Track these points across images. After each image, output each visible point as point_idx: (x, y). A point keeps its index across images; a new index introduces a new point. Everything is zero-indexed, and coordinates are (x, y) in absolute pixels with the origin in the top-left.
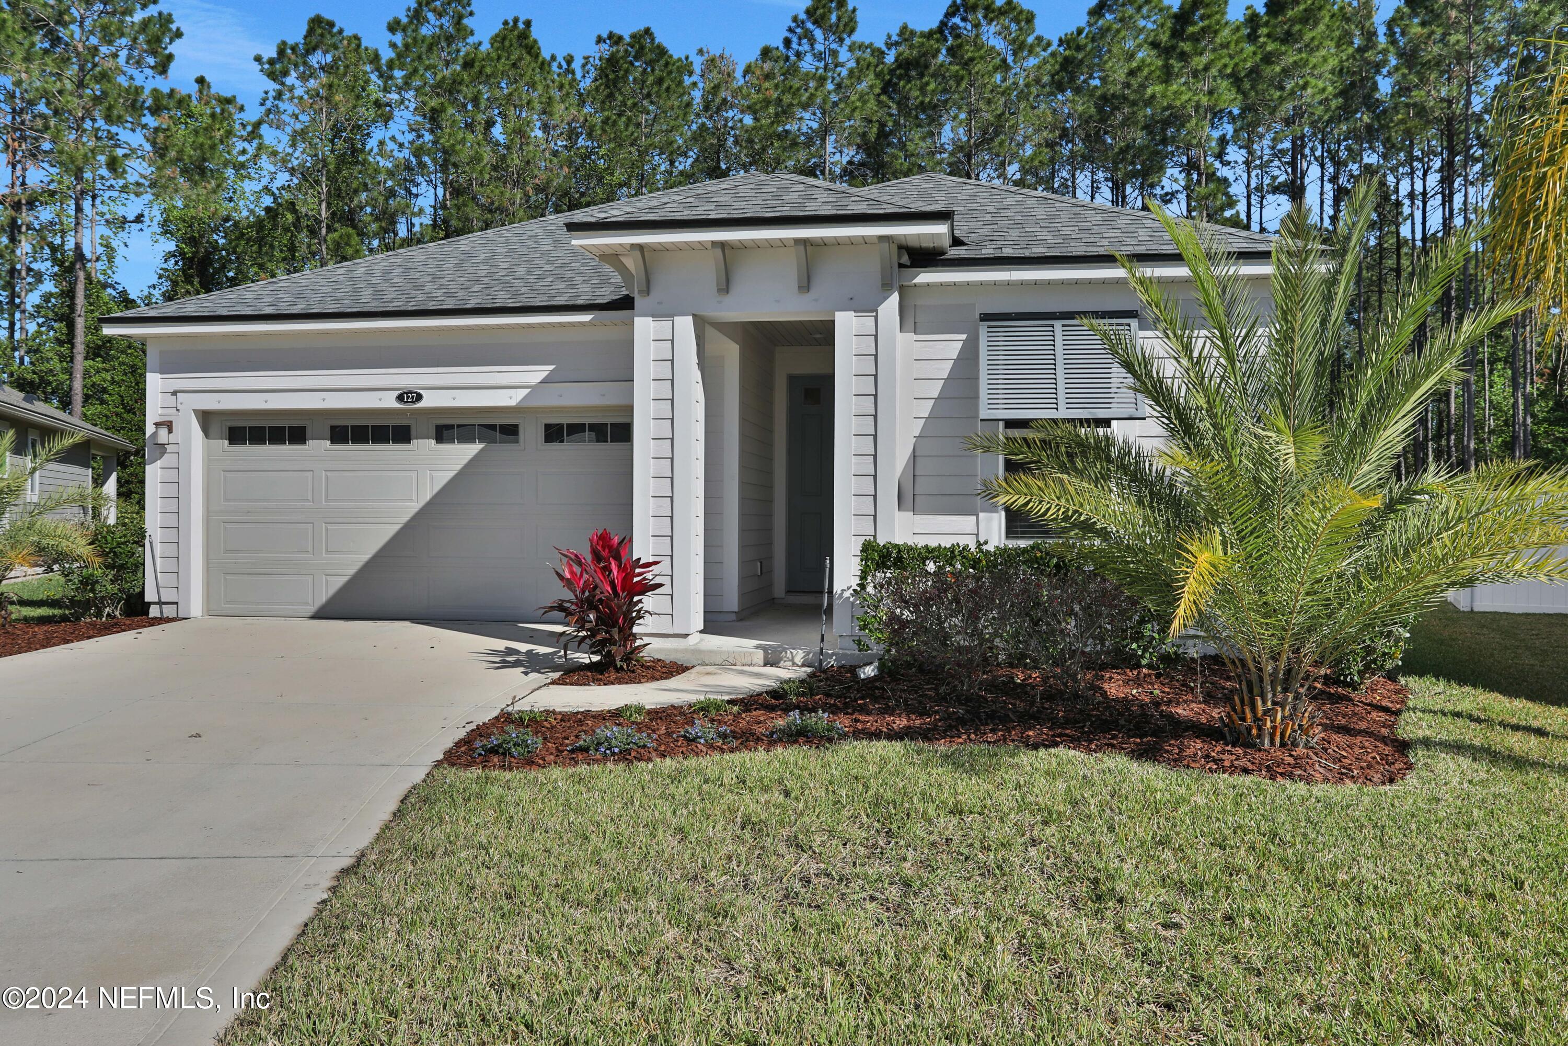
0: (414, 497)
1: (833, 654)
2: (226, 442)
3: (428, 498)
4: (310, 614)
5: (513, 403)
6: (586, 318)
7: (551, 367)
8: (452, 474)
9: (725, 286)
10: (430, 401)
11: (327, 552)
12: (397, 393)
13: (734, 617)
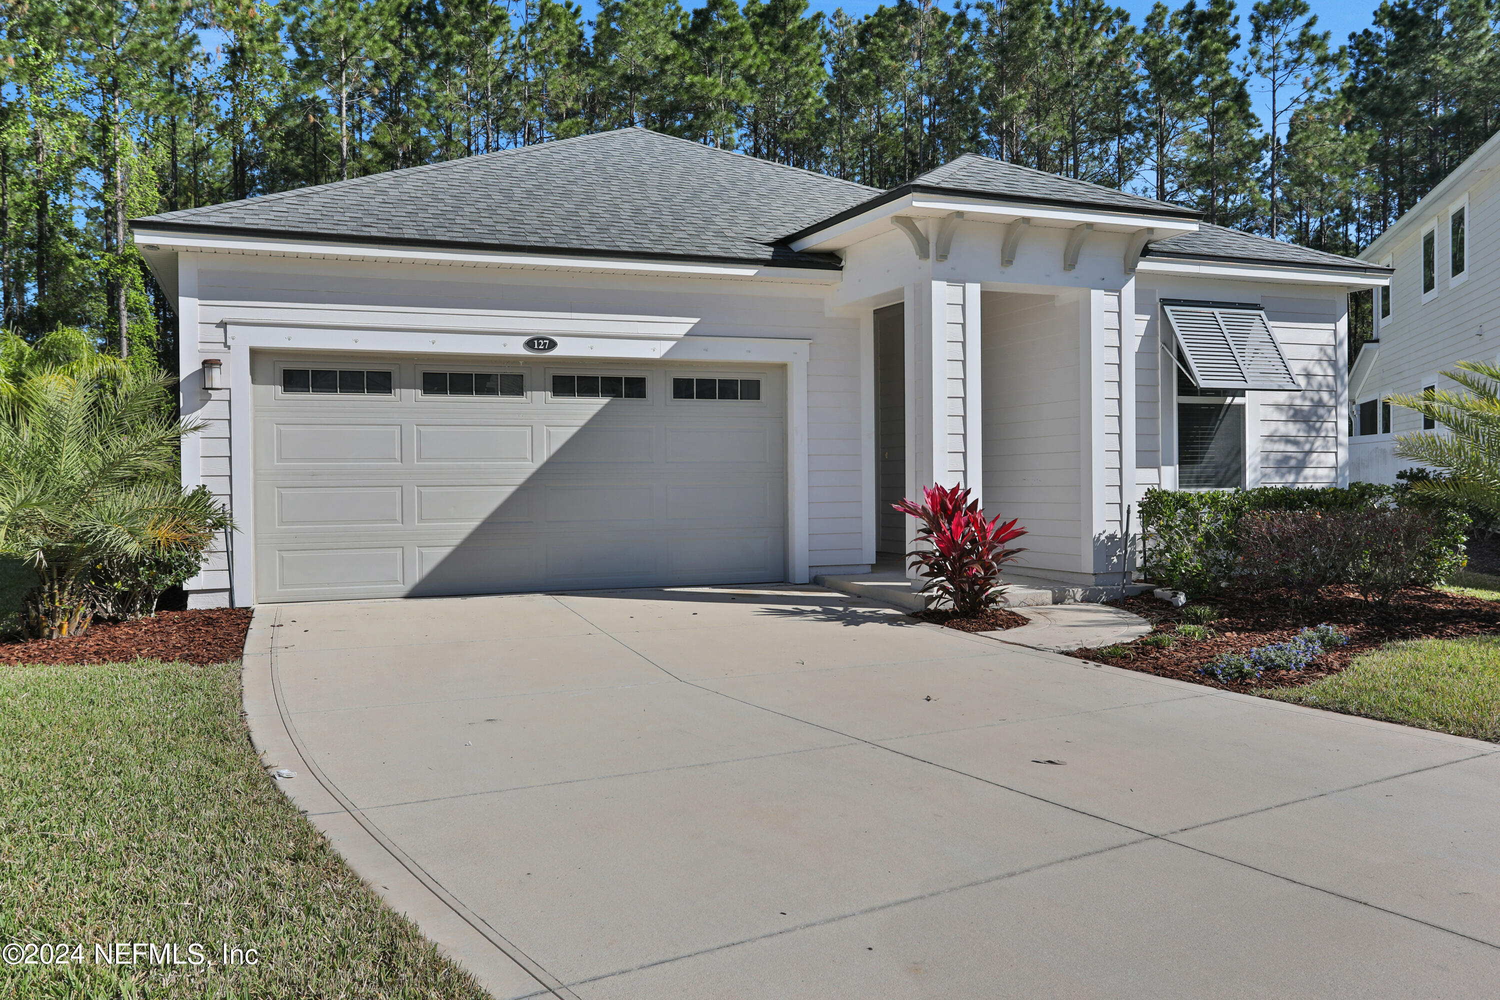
0: (529, 456)
1: (1104, 590)
2: (280, 388)
3: (545, 459)
4: (403, 594)
5: (657, 355)
6: (750, 272)
7: (696, 320)
8: (574, 430)
9: (1008, 260)
10: (564, 349)
11: (421, 519)
12: (527, 338)
13: (869, 569)
